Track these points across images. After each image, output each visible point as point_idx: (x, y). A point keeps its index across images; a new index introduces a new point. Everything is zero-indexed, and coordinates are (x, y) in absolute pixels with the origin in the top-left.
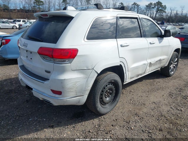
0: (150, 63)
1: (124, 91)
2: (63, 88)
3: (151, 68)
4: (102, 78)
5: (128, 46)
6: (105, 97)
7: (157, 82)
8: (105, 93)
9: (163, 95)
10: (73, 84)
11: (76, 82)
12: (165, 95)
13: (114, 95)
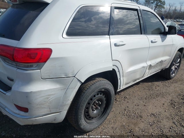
0: (150, 66)
1: (118, 96)
2: (29, 103)
3: (150, 71)
4: (88, 87)
5: (124, 45)
6: (93, 110)
7: (156, 85)
8: (93, 105)
9: (163, 104)
10: (44, 98)
11: (49, 95)
12: (166, 104)
13: (104, 107)
